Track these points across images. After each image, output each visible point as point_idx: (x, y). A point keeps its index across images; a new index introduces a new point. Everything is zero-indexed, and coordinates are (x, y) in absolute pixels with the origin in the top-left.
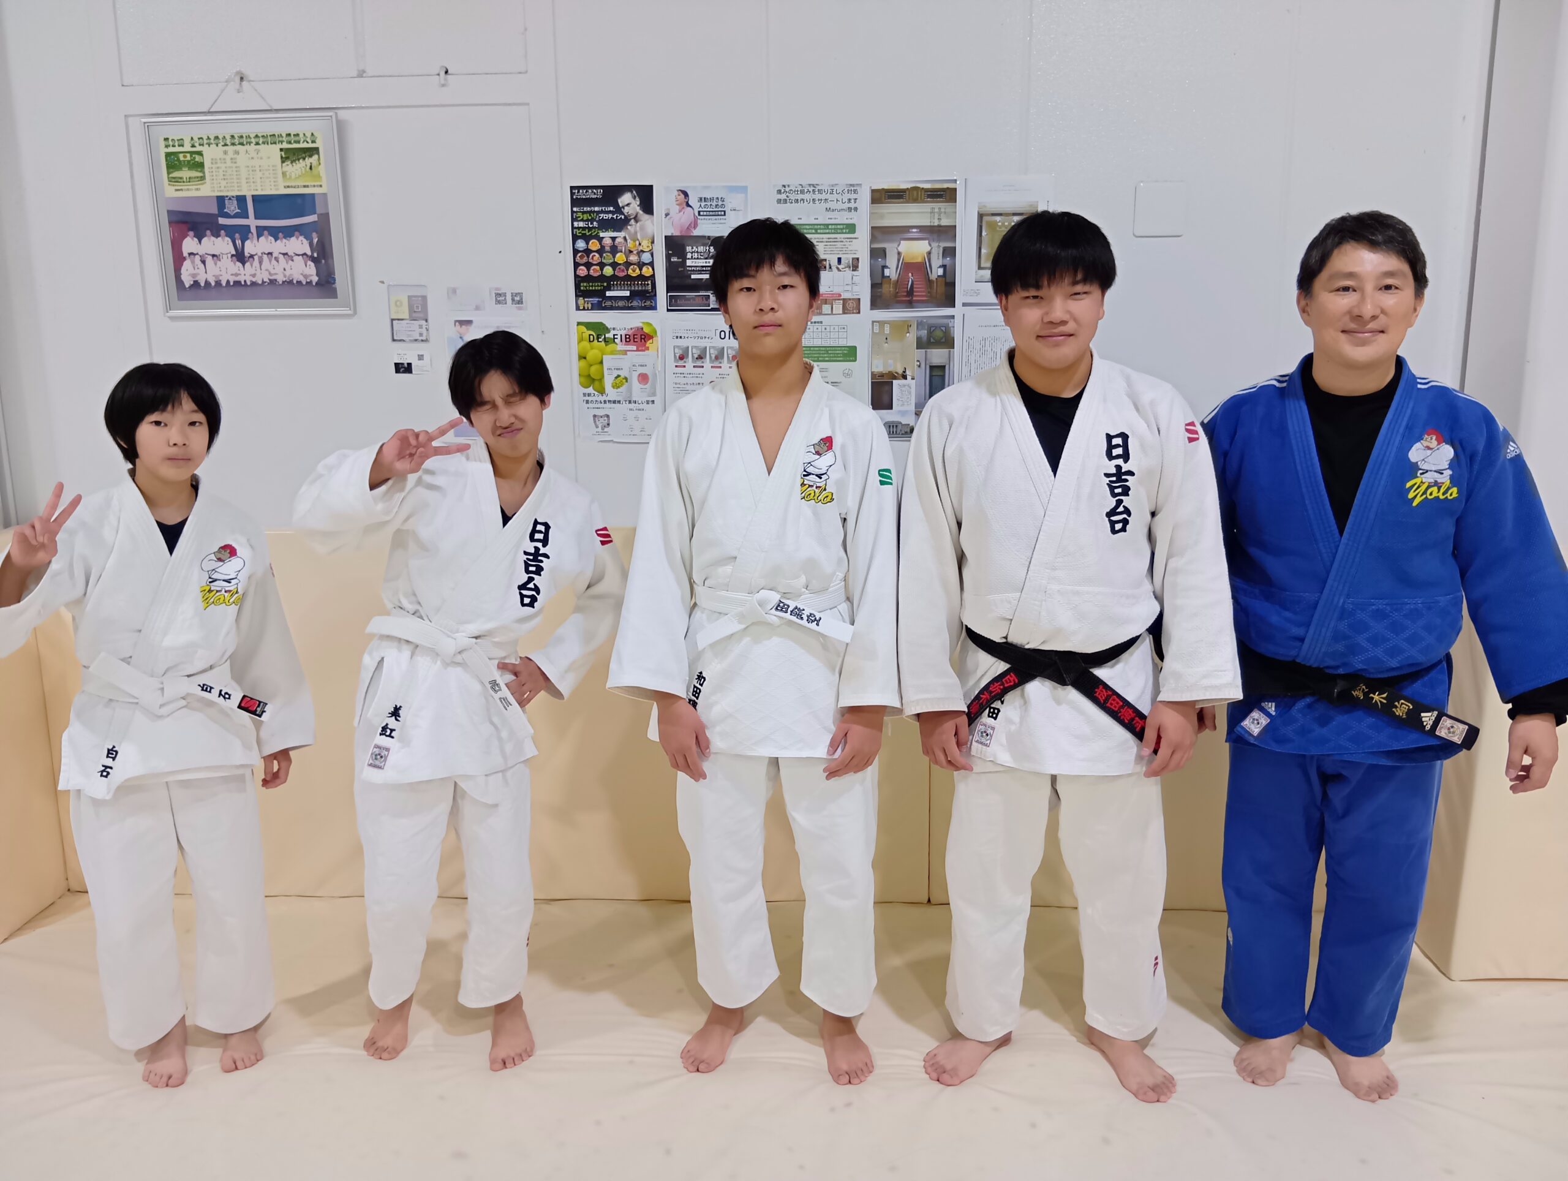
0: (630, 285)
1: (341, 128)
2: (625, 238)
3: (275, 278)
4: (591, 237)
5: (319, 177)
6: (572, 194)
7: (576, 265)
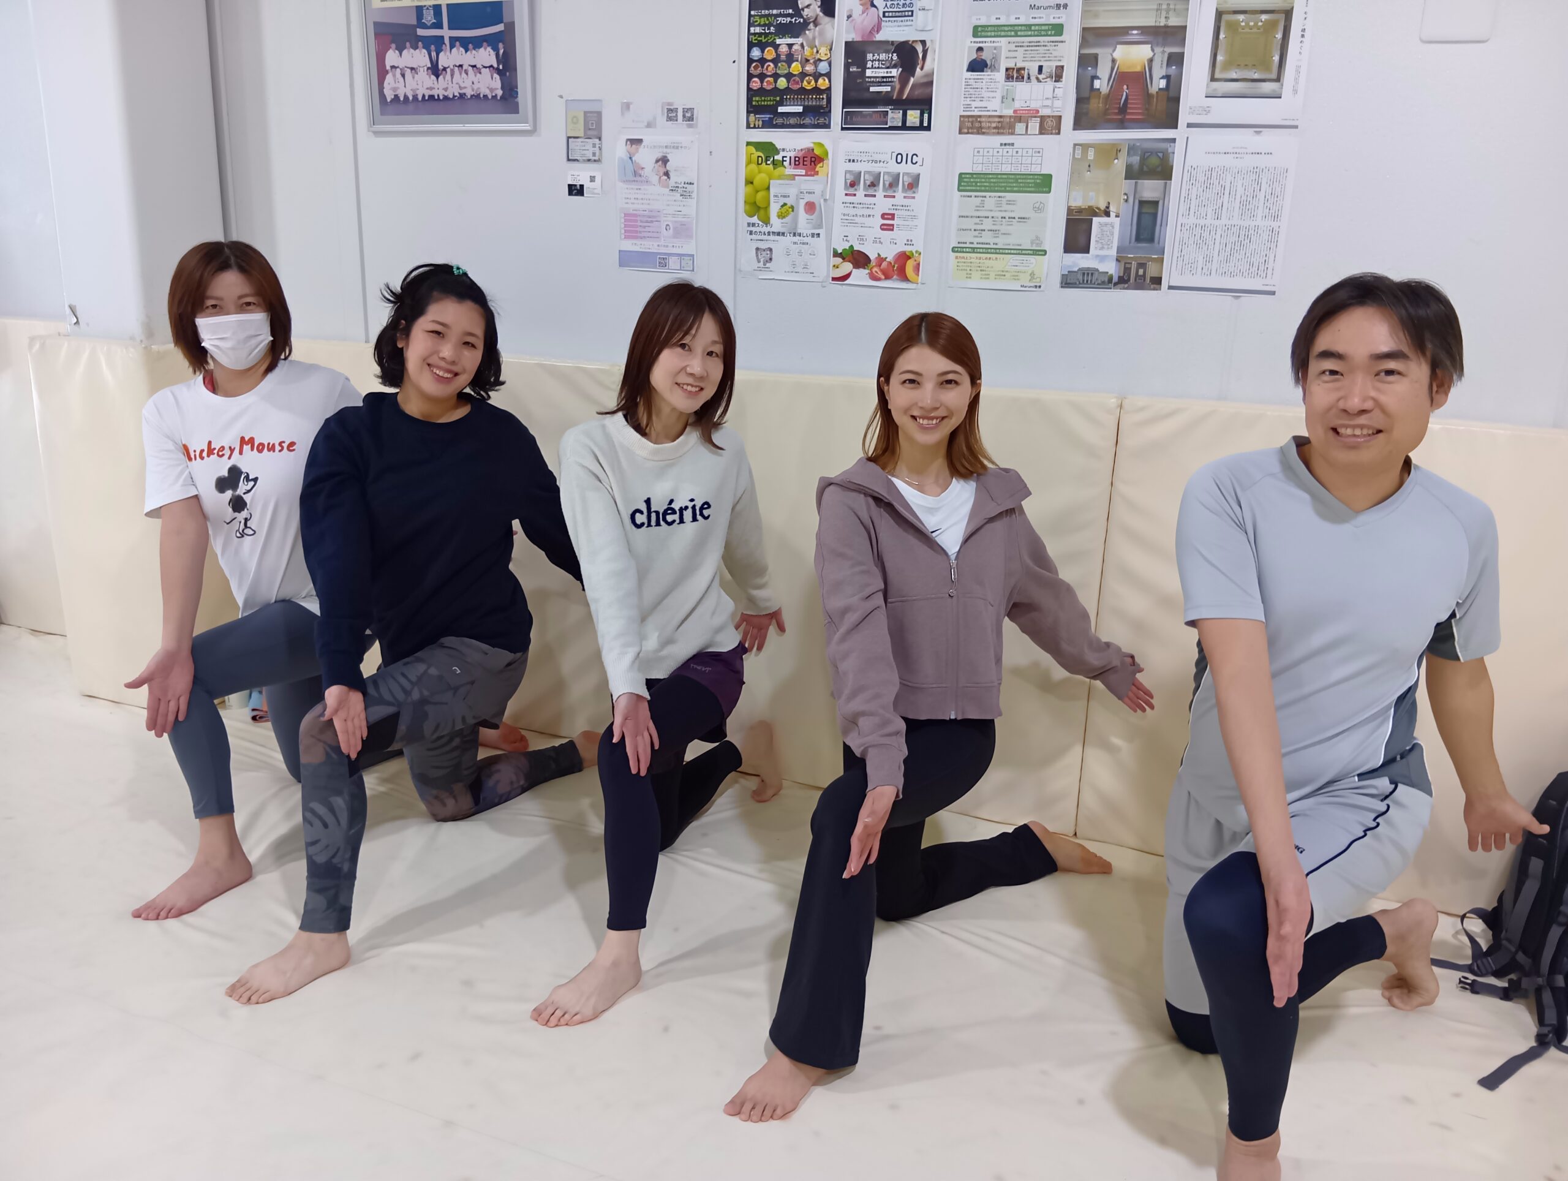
0: (804, 99)
2: (802, 45)
3: (465, 92)
4: (767, 44)
7: (750, 77)
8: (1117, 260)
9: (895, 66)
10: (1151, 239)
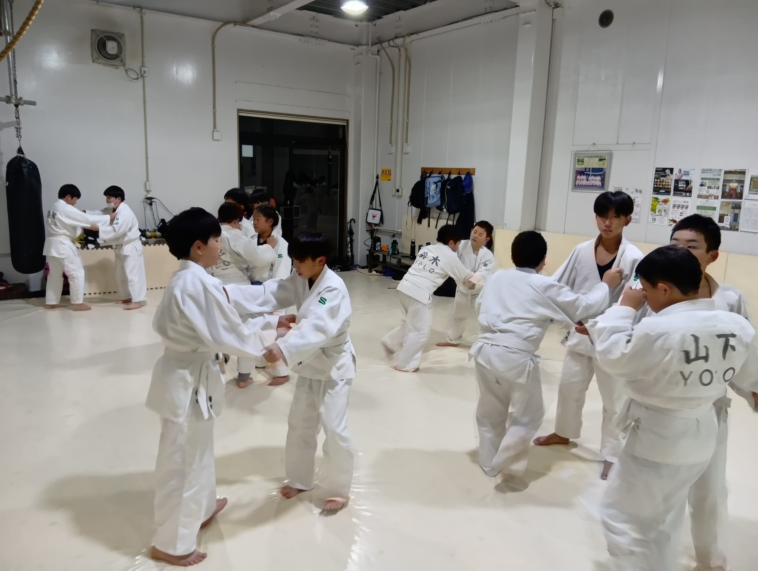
0: (665, 189)
1: (611, 155)
2: (666, 179)
3: (593, 185)
4: (658, 179)
5: (605, 164)
6: (656, 169)
7: (654, 185)
8: (730, 225)
9: (685, 184)
10: (736, 221)
